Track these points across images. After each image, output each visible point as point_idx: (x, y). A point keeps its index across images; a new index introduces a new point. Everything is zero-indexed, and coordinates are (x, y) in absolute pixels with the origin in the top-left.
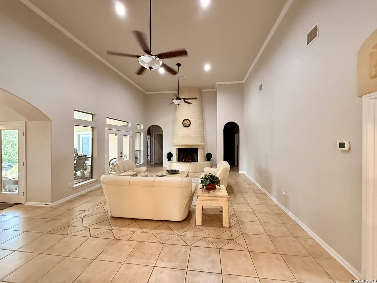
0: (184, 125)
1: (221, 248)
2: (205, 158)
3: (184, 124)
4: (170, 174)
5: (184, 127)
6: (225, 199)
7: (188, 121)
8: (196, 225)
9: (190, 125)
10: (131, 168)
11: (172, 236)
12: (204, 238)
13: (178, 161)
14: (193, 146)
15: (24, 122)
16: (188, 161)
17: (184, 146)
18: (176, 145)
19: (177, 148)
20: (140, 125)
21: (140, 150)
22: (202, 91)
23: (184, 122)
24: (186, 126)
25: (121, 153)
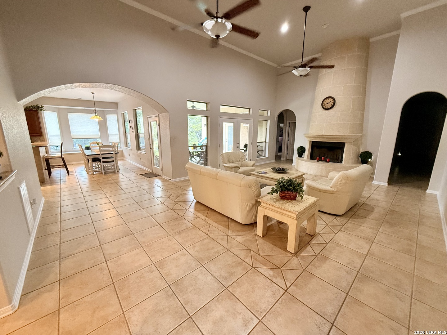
0: (324, 107)
1: (255, 268)
2: (359, 159)
3: (323, 105)
4: (276, 173)
5: (323, 109)
6: (295, 216)
7: (332, 100)
8: (256, 235)
9: (333, 106)
10: (239, 160)
11: (222, 233)
12: (250, 249)
13: (310, 159)
14: (334, 138)
15: (158, 115)
16: (324, 161)
17: (320, 139)
18: (309, 136)
19: (310, 141)
20: (268, 111)
21: (265, 142)
22: (372, 40)
23: (324, 102)
24: (326, 108)
25: (238, 144)
